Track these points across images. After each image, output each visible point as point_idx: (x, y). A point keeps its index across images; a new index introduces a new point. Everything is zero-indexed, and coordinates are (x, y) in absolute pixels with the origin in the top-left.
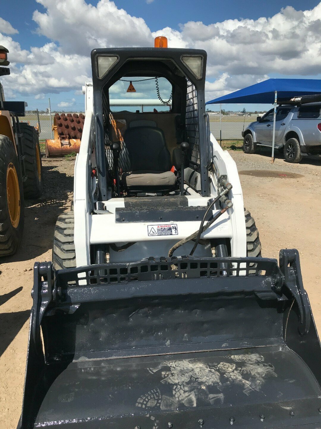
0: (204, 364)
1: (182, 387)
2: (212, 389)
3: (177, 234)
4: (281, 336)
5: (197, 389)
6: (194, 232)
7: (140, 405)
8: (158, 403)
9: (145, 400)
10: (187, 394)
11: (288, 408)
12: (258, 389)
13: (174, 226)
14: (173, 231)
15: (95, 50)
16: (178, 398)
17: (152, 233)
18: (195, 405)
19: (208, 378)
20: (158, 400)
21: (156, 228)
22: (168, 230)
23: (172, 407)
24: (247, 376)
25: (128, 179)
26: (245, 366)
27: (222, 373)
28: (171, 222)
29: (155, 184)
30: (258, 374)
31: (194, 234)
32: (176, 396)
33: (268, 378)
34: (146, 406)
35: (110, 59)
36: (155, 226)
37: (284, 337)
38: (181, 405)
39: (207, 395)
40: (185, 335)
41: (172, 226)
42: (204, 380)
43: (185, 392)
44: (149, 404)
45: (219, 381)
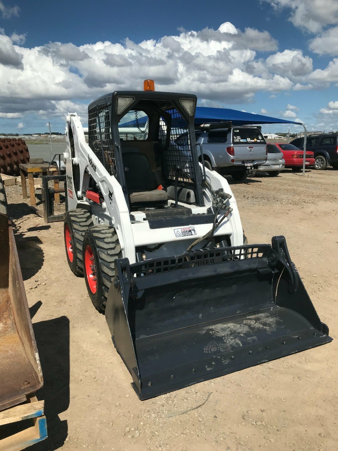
0: (233, 323)
1: (228, 337)
2: (247, 334)
3: (196, 234)
4: (272, 301)
5: (239, 336)
6: (208, 232)
7: (207, 352)
8: (217, 348)
9: (208, 349)
10: (233, 340)
11: (296, 337)
12: (275, 330)
13: (192, 228)
14: (193, 232)
15: (116, 93)
16: (229, 343)
17: (178, 235)
18: (241, 345)
19: (242, 330)
20: (217, 347)
21: (180, 231)
22: (189, 232)
23: (228, 349)
24: (265, 324)
25: (132, 197)
26: (261, 320)
27: (249, 326)
28: (190, 226)
29: (154, 200)
30: (271, 322)
31: (208, 233)
32: (227, 342)
33: (278, 323)
34: (211, 352)
35: (127, 99)
36: (179, 229)
37: (274, 301)
38: (233, 347)
39: (246, 339)
40: (212, 308)
41: (191, 228)
42: (240, 331)
43: (232, 339)
44: (212, 350)
45: (249, 330)
